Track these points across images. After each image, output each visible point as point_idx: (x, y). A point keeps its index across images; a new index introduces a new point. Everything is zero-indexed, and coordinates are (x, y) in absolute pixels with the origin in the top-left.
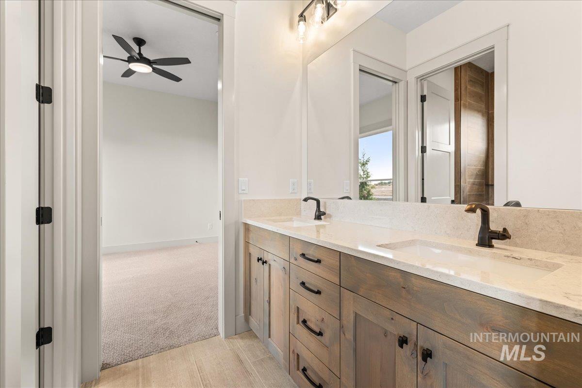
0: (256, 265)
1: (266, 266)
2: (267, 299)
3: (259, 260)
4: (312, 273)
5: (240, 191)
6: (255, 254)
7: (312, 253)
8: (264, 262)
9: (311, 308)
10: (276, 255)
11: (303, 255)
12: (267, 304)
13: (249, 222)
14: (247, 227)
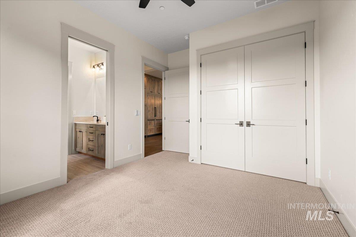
0: (78, 133)
1: (81, 133)
2: (82, 140)
3: (79, 131)
4: (91, 130)
5: (73, 114)
6: (78, 130)
7: (91, 126)
8: (81, 132)
9: (91, 137)
10: (84, 129)
11: (90, 127)
12: (82, 142)
13: (76, 123)
14: (76, 124)
